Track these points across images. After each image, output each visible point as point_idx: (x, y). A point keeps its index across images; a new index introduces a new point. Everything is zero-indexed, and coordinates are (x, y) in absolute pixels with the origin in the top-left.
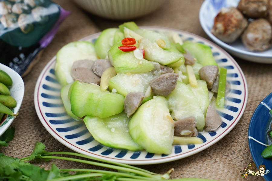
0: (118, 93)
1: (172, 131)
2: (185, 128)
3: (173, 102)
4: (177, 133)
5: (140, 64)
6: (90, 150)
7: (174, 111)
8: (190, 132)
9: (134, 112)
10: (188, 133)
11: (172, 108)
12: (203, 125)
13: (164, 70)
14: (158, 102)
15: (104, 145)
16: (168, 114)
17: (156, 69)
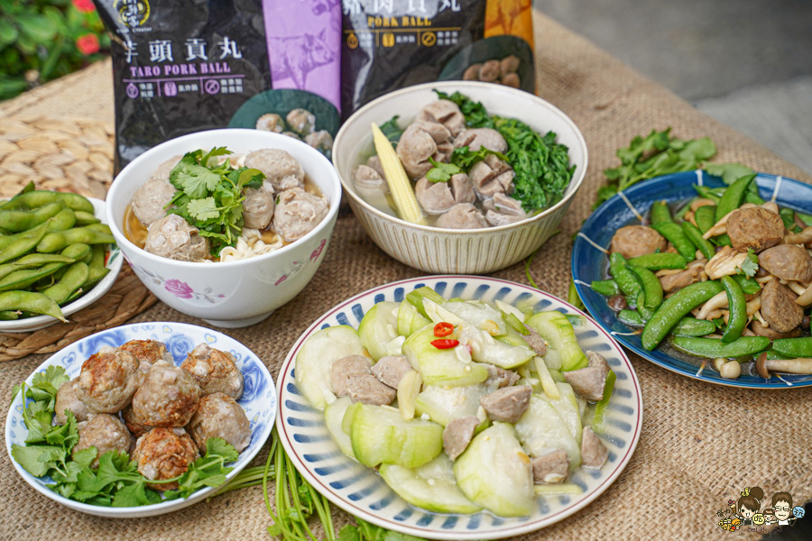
0: (430, 421)
1: (529, 477)
2: (551, 470)
3: (523, 429)
5: (467, 372)
7: (528, 441)
8: (561, 477)
9: (462, 451)
10: (558, 478)
11: (523, 440)
12: (578, 462)
13: (503, 377)
15: (419, 507)
16: (519, 449)
17: (490, 377)
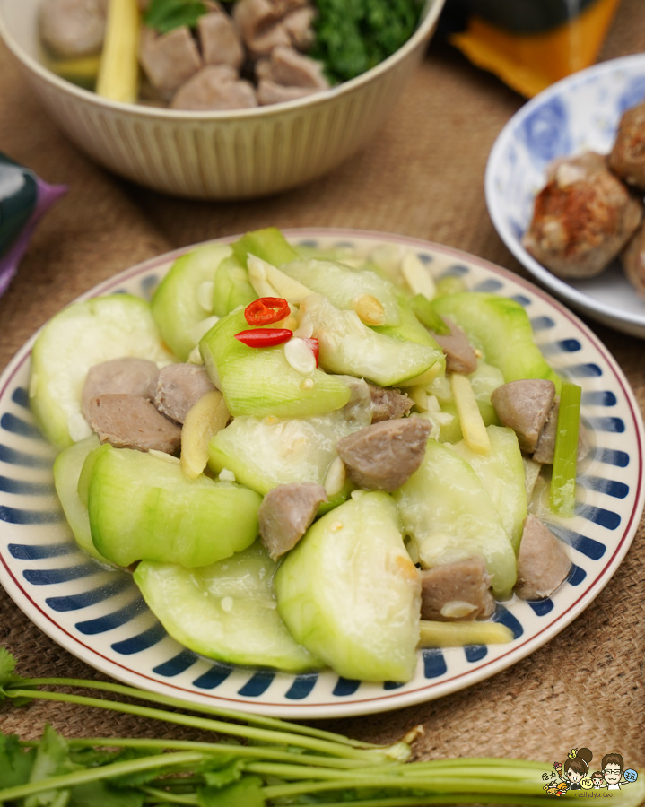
0: (238, 482)
1: (413, 606)
2: (455, 595)
3: (414, 508)
4: (429, 612)
5: (307, 389)
6: (159, 670)
7: (419, 535)
8: (472, 607)
9: (292, 546)
10: (466, 610)
11: (410, 528)
12: (512, 581)
13: (381, 403)
14: (367, 511)
15: (203, 656)
16: (400, 550)
17: (356, 400)
